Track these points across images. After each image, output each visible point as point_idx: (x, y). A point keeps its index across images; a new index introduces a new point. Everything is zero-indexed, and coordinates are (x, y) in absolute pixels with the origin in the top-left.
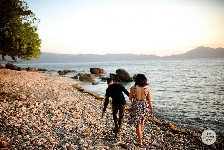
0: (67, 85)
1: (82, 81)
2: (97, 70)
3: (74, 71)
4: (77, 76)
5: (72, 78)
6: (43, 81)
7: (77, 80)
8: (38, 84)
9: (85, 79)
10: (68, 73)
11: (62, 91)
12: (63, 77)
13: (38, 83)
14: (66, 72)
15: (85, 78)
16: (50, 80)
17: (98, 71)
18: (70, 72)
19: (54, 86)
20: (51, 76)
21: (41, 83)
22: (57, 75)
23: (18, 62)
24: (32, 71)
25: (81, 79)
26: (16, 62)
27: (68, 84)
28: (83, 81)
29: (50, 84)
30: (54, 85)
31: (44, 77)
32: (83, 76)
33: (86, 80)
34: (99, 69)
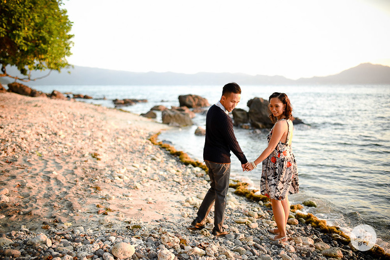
0: (134, 135)
1: (168, 124)
2: (192, 100)
3: (144, 101)
4: (154, 112)
5: (142, 115)
6: (74, 123)
7: (155, 120)
8: (56, 134)
9: (176, 119)
10: (134, 104)
11: (121, 157)
12: (123, 113)
13: (56, 130)
14: (127, 103)
15: (174, 116)
16: (92, 120)
17: (195, 100)
18: (136, 101)
19: (100, 140)
20: (96, 110)
21: (66, 128)
22: (110, 108)
23: (34, 80)
24: (60, 98)
25: (166, 120)
26: (29, 79)
27: (136, 133)
28: (170, 124)
29: (88, 133)
30: (100, 134)
31: (78, 113)
32: (171, 114)
33: (177, 121)
34: (197, 97)
